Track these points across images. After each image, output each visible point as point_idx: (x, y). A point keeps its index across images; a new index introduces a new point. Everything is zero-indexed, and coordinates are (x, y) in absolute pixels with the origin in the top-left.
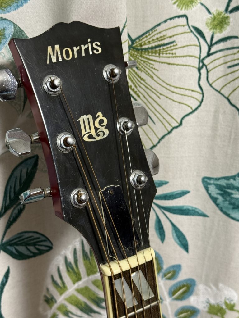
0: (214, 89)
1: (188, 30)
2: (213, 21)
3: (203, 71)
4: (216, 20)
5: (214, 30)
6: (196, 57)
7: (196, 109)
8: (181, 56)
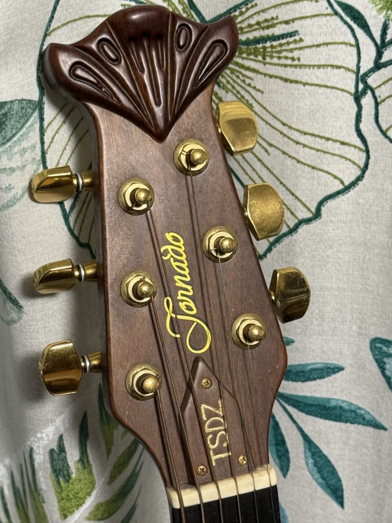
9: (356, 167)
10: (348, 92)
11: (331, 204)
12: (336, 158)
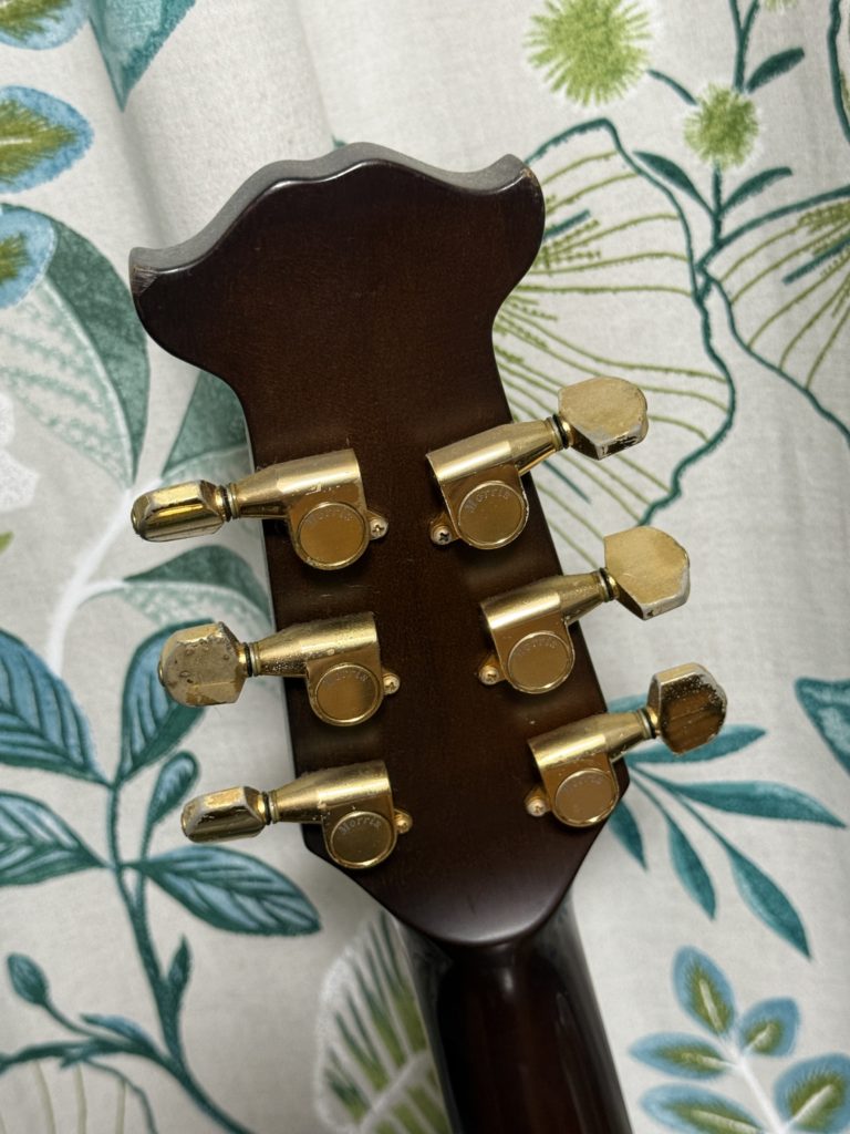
0: (761, 361)
1: (624, 167)
2: (708, 127)
3: (714, 301)
4: (715, 121)
5: (719, 157)
6: (675, 257)
7: (720, 436)
8: (623, 260)
9: (717, 409)
10: (683, 292)
11: (692, 471)
12: (685, 398)
